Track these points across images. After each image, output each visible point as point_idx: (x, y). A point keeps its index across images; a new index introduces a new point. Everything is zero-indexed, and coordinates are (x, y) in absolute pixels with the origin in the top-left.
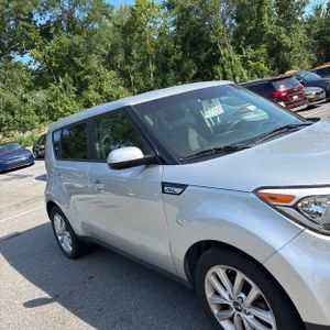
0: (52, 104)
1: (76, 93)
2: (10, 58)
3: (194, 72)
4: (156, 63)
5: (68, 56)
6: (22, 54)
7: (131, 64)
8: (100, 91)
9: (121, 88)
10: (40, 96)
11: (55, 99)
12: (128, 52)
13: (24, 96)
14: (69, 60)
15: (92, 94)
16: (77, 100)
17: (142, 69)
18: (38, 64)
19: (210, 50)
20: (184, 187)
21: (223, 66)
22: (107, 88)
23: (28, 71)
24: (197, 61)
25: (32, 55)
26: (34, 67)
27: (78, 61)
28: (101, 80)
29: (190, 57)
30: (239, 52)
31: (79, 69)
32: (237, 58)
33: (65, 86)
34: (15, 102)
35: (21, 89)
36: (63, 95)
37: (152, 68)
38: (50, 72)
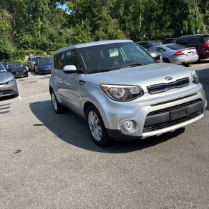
0: (76, 37)
1: (91, 31)
2: (55, 6)
3: (169, 24)
4: (144, 15)
5: (89, 7)
6: (62, 4)
7: (128, 15)
8: (106, 32)
9: (119, 30)
10: (70, 31)
11: (78, 34)
12: (126, 7)
13: (61, 31)
14: (89, 10)
15: (100, 33)
16: (91, 36)
17: (135, 19)
18: (71, 11)
19: (183, 9)
20: (84, 82)
21: (189, 21)
22: (110, 30)
23: (65, 15)
24: (173, 16)
25: (68, 5)
26: (68, 13)
27: (95, 10)
28: (108, 25)
29: (168, 13)
30: (203, 11)
31: (95, 16)
32: (201, 16)
33: (85, 26)
34: (56, 34)
35: (59, 26)
36: (83, 32)
37: (141, 18)
38: (77, 16)
